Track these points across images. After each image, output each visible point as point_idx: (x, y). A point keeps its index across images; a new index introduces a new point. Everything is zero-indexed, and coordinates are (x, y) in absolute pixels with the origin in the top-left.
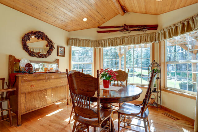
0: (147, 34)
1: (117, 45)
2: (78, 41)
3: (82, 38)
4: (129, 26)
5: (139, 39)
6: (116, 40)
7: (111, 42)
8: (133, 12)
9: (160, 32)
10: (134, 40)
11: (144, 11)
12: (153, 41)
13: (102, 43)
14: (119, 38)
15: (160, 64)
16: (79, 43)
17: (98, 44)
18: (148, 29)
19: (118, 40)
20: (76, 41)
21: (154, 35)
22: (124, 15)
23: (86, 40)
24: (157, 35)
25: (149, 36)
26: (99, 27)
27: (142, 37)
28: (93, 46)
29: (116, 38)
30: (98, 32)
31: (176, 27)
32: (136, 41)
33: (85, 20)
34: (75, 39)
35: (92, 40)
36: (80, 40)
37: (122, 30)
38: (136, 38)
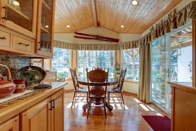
0: (113, 44)
1: (92, 50)
2: (59, 43)
3: (63, 41)
4: (101, 37)
5: (108, 47)
6: (91, 46)
7: (87, 47)
8: (104, 27)
9: (120, 45)
10: (104, 47)
11: (111, 28)
12: (116, 50)
13: (79, 47)
14: (94, 45)
15: (120, 64)
16: (60, 45)
17: (76, 47)
18: (114, 41)
19: (93, 47)
20: (58, 43)
21: (117, 46)
22: (97, 27)
23: (66, 43)
24: (119, 46)
25: (114, 46)
26: (76, 33)
27: (110, 46)
28: (71, 48)
29: (91, 44)
30: (75, 37)
31: (130, 44)
32: (106, 49)
33: (68, 26)
34: (57, 41)
35: (71, 43)
36: (61, 43)
37: (95, 39)
38: (106, 46)
